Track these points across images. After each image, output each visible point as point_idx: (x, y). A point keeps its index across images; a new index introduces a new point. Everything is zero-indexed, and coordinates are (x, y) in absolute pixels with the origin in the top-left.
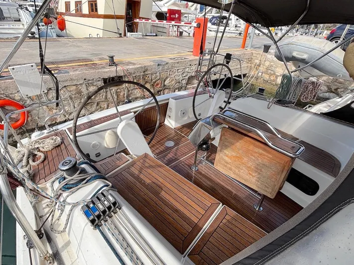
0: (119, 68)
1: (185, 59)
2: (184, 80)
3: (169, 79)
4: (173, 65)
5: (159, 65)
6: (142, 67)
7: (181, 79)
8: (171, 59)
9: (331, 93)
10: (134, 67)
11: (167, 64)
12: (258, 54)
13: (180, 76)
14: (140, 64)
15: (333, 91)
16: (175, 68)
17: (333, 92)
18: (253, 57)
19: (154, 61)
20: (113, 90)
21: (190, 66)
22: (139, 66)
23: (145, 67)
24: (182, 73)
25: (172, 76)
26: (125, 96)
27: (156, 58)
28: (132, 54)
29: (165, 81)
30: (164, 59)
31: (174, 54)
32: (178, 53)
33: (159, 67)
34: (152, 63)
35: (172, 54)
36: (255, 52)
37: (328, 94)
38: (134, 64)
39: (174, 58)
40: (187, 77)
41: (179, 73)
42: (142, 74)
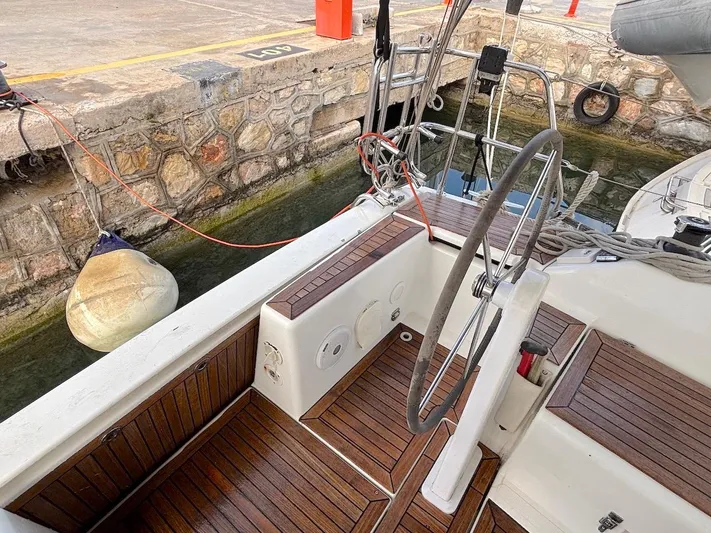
0: (34, 118)
1: (295, 50)
2: (303, 123)
3: (250, 127)
4: (259, 79)
5: (204, 84)
6: (138, 102)
7: (292, 121)
8: (245, 54)
9: (693, 123)
10: (103, 105)
11: (235, 75)
12: (494, 19)
13: (289, 112)
14: (131, 87)
15: (699, 115)
16: (268, 89)
17: (700, 119)
18: (480, 30)
19: (184, 70)
20: (35, 208)
21: (315, 76)
22: (126, 97)
23: (150, 97)
24: (290, 101)
25: (259, 117)
26: (94, 217)
27: (195, 55)
28: (104, 43)
29: (237, 135)
30: (223, 59)
31: (255, 34)
32: (270, 29)
33: (207, 91)
34: (178, 80)
35: (248, 34)
36: (485, 14)
37: (683, 123)
38: (105, 90)
39: (258, 52)
40: (309, 113)
41: (284, 104)
42: (146, 125)
